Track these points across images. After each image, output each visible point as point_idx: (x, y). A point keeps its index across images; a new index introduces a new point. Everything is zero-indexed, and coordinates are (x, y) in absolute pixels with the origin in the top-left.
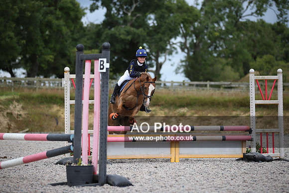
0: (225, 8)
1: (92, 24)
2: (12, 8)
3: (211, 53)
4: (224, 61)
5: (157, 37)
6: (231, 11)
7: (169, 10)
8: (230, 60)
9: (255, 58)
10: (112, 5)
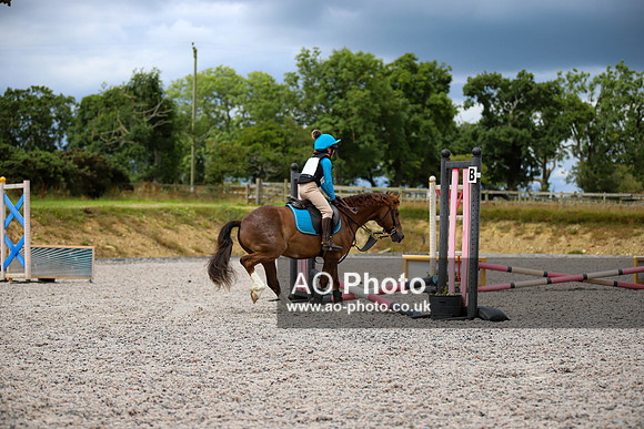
0: (624, 104)
1: (467, 124)
2: (373, 107)
3: (609, 159)
4: (624, 167)
5: (544, 139)
6: (632, 109)
7: (558, 106)
8: (632, 167)
10: (490, 101)
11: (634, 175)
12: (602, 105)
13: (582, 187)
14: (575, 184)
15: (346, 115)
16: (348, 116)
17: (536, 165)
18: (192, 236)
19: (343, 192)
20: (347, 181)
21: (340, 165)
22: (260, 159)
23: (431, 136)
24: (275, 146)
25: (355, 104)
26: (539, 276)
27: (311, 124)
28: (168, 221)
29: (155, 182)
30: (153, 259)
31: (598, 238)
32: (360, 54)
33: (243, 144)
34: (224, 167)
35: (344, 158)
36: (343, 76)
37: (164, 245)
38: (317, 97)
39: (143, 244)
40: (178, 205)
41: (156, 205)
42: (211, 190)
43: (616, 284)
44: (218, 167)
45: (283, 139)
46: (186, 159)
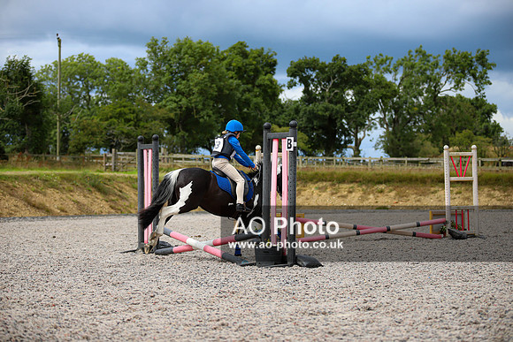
0: (423, 82)
1: (290, 101)
2: (210, 87)
3: (410, 129)
4: (424, 136)
5: (356, 113)
6: (430, 86)
7: (367, 85)
8: (430, 135)
9: (454, 133)
10: (310, 81)
11: (432, 142)
12: (404, 83)
13: (388, 153)
14: (382, 150)
15: (189, 94)
16: (190, 95)
17: (349, 135)
18: (58, 198)
19: (186, 159)
20: (190, 150)
21: (183, 136)
22: (115, 132)
23: (260, 111)
24: (128, 121)
25: (196, 85)
26: (350, 229)
27: (159, 102)
28: (37, 186)
29: (26, 152)
30: (25, 218)
31: (400, 195)
32: (200, 43)
33: (101, 120)
34: (85, 139)
35: (183, 129)
36: (185, 61)
37: (34, 206)
38: (163, 79)
39: (16, 206)
40: (45, 172)
41: (27, 172)
42: (74, 159)
43: (414, 235)
44: (79, 140)
45: (135, 115)
46: (53, 133)
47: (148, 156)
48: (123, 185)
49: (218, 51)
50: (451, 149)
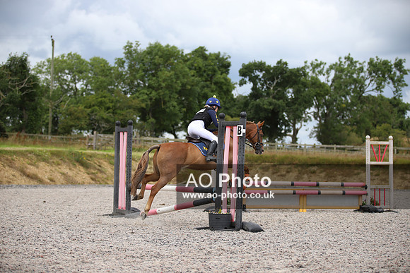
0: (350, 84)
1: (241, 96)
2: (176, 82)
3: (339, 122)
4: (350, 128)
5: (295, 107)
6: (356, 87)
7: (305, 85)
8: (355, 128)
9: (375, 126)
10: (257, 81)
11: (357, 133)
12: (335, 84)
13: (319, 138)
14: (315, 138)
16: (159, 89)
17: (288, 125)
18: (48, 170)
19: (154, 141)
20: (157, 134)
21: (152, 123)
22: (97, 117)
24: (108, 108)
25: (164, 81)
27: (133, 94)
28: (32, 160)
29: (23, 132)
30: (21, 185)
31: (330, 177)
32: (168, 46)
33: (85, 107)
34: (72, 123)
35: (153, 117)
36: (156, 61)
37: (28, 176)
38: (138, 75)
39: (14, 176)
40: (38, 149)
41: (24, 148)
42: (62, 139)
44: (67, 123)
45: (113, 104)
46: (45, 117)
47: (124, 138)
48: (101, 161)
49: (182, 53)
50: (372, 139)
